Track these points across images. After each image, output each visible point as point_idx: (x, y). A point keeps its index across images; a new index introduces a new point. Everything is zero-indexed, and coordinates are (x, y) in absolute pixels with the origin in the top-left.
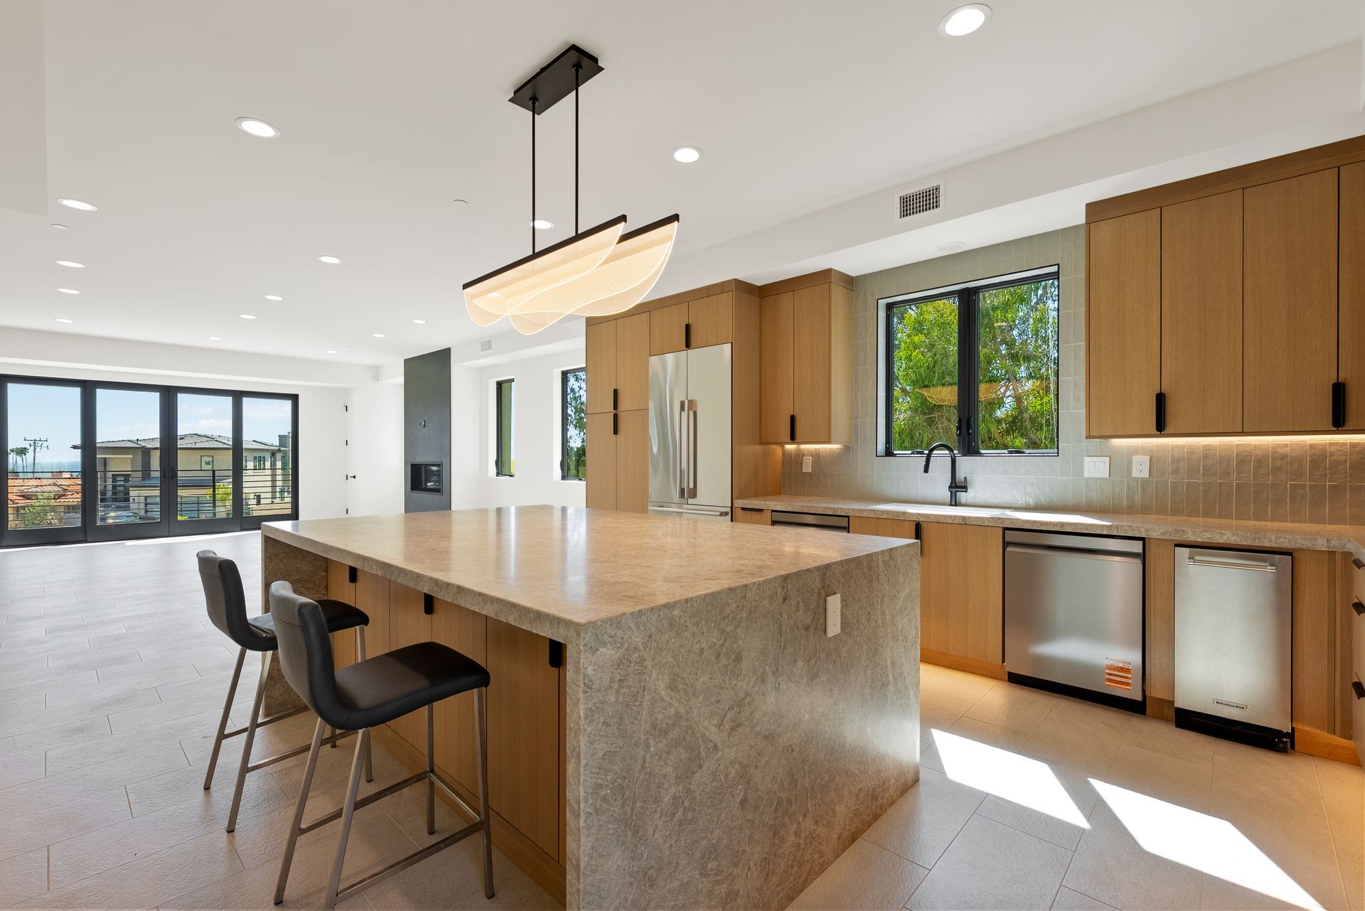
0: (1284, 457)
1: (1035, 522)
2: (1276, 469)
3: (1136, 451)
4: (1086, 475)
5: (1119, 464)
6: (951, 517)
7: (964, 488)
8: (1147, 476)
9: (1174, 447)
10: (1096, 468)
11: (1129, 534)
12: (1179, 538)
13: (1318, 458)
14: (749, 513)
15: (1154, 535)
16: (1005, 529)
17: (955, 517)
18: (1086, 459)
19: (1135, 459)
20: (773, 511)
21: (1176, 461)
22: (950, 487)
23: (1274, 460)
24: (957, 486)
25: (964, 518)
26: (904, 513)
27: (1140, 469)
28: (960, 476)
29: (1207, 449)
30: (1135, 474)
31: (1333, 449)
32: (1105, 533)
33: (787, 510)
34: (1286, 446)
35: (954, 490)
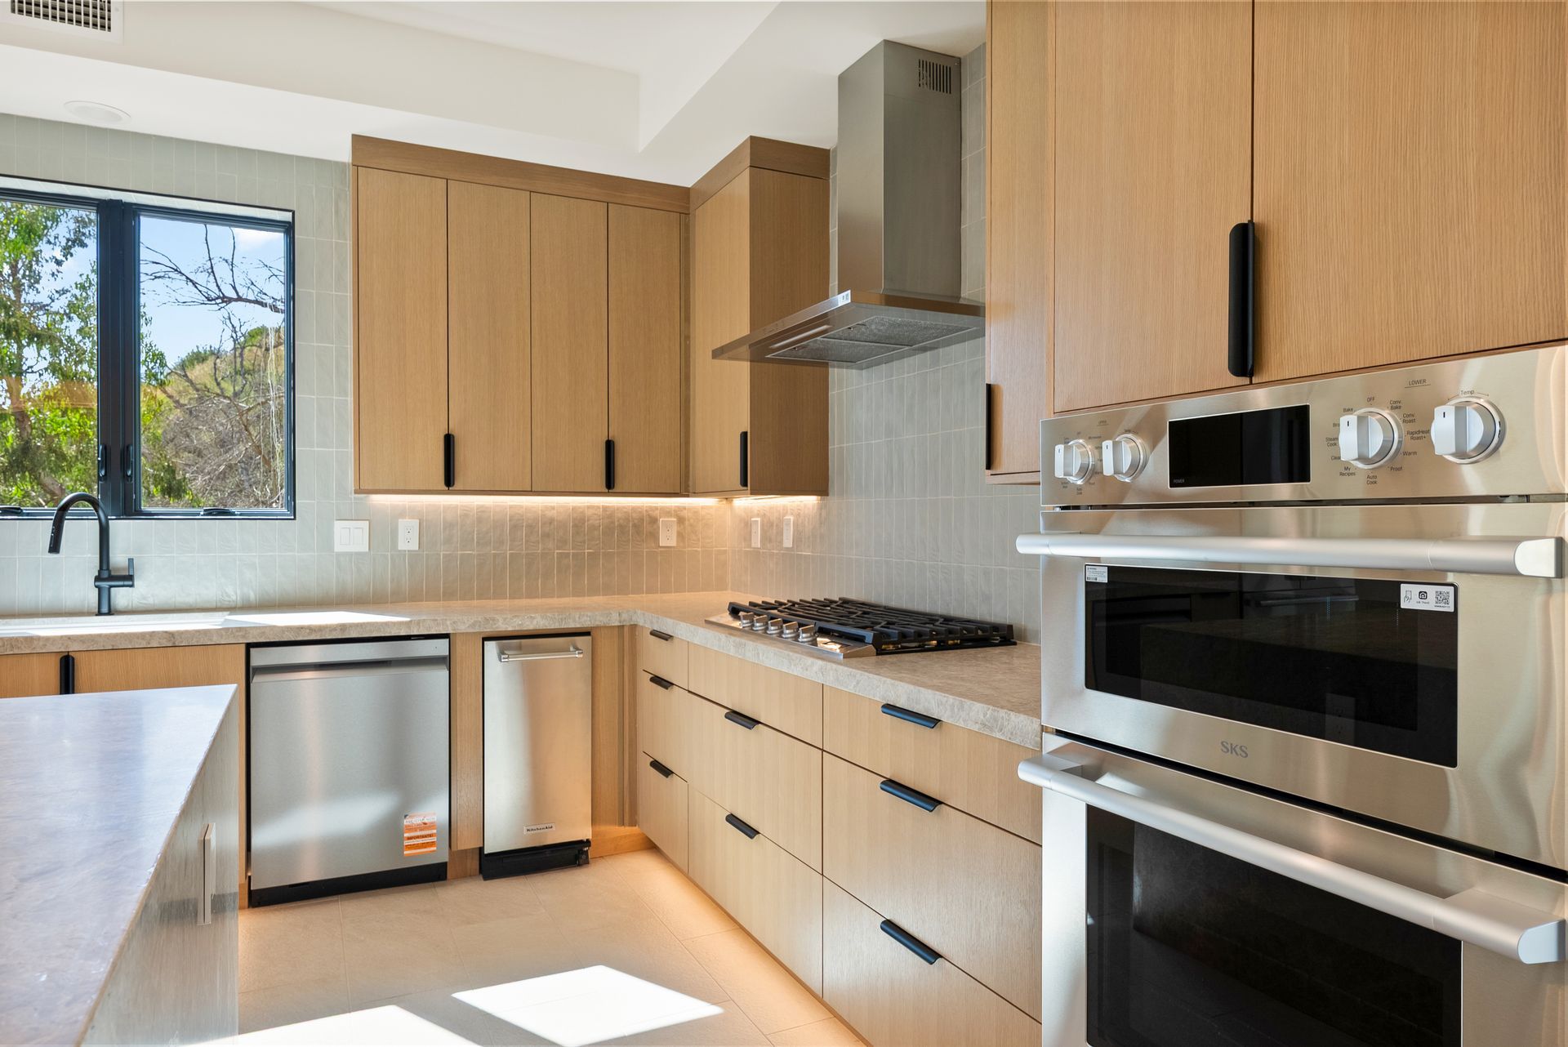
0: (551, 521)
1: (301, 628)
2: (546, 535)
3: (402, 513)
4: (338, 548)
5: (382, 530)
6: (142, 635)
7: (127, 579)
8: (416, 547)
9: (447, 508)
10: (351, 538)
11: (433, 632)
12: (489, 629)
13: (579, 522)
15: (462, 628)
16: (249, 646)
17: (152, 634)
18: (337, 523)
19: (403, 524)
21: (449, 526)
22: (98, 579)
23: (544, 524)
24: (110, 576)
25: (171, 635)
26: (30, 640)
27: (408, 541)
28: (118, 558)
29: (482, 510)
30: (402, 546)
31: (591, 512)
32: (403, 633)
34: (553, 508)
35: (105, 584)
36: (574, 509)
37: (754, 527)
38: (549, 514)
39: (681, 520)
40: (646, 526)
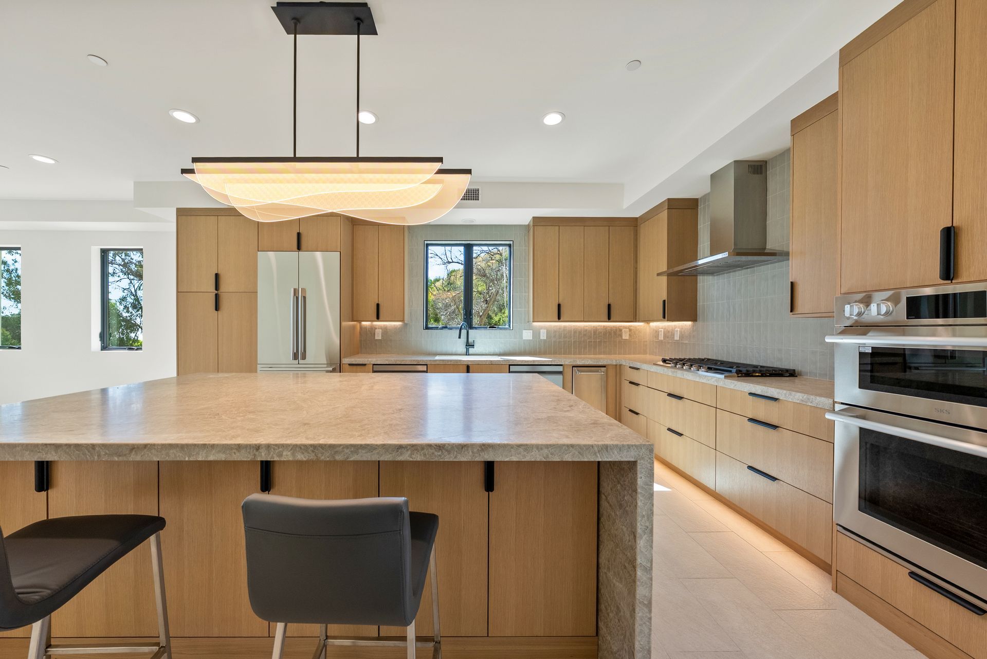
0: (586, 330)
1: (523, 361)
2: (585, 335)
3: (542, 328)
4: (524, 338)
5: (536, 333)
6: (484, 361)
7: (473, 346)
8: (546, 339)
9: (558, 326)
10: (527, 335)
11: (558, 364)
12: (575, 364)
13: (595, 331)
14: (355, 367)
15: (567, 363)
16: (510, 365)
17: (487, 361)
18: (524, 331)
19: (541, 331)
20: (374, 365)
21: (555, 332)
22: (466, 346)
23: (584, 331)
24: (469, 345)
25: (491, 361)
26: (460, 361)
27: (543, 336)
28: (470, 340)
29: (565, 327)
30: (541, 338)
31: (599, 327)
32: (550, 364)
33: (385, 363)
34: (587, 326)
35: (468, 347)
36: (594, 326)
37: (660, 333)
38: (585, 328)
39: (630, 330)
40: (618, 332)
